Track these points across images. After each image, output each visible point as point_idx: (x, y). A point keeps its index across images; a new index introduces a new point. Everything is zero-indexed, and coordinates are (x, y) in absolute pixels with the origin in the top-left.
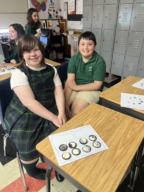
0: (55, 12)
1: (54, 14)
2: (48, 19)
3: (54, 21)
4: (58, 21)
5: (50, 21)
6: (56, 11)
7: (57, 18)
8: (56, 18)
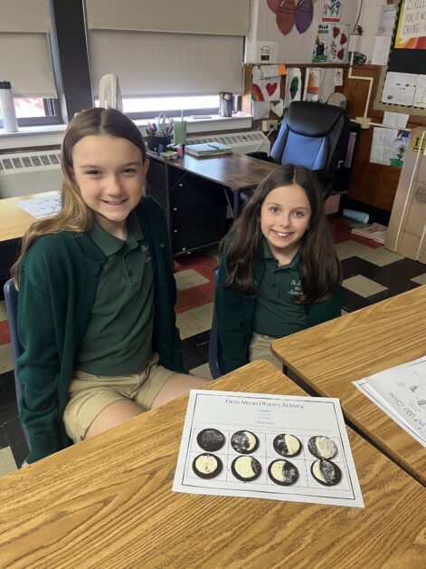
0: (339, 37)
1: (333, 45)
2: (310, 62)
3: (329, 70)
4: (341, 70)
5: (316, 72)
6: (342, 32)
7: (340, 61)
8: (336, 60)
